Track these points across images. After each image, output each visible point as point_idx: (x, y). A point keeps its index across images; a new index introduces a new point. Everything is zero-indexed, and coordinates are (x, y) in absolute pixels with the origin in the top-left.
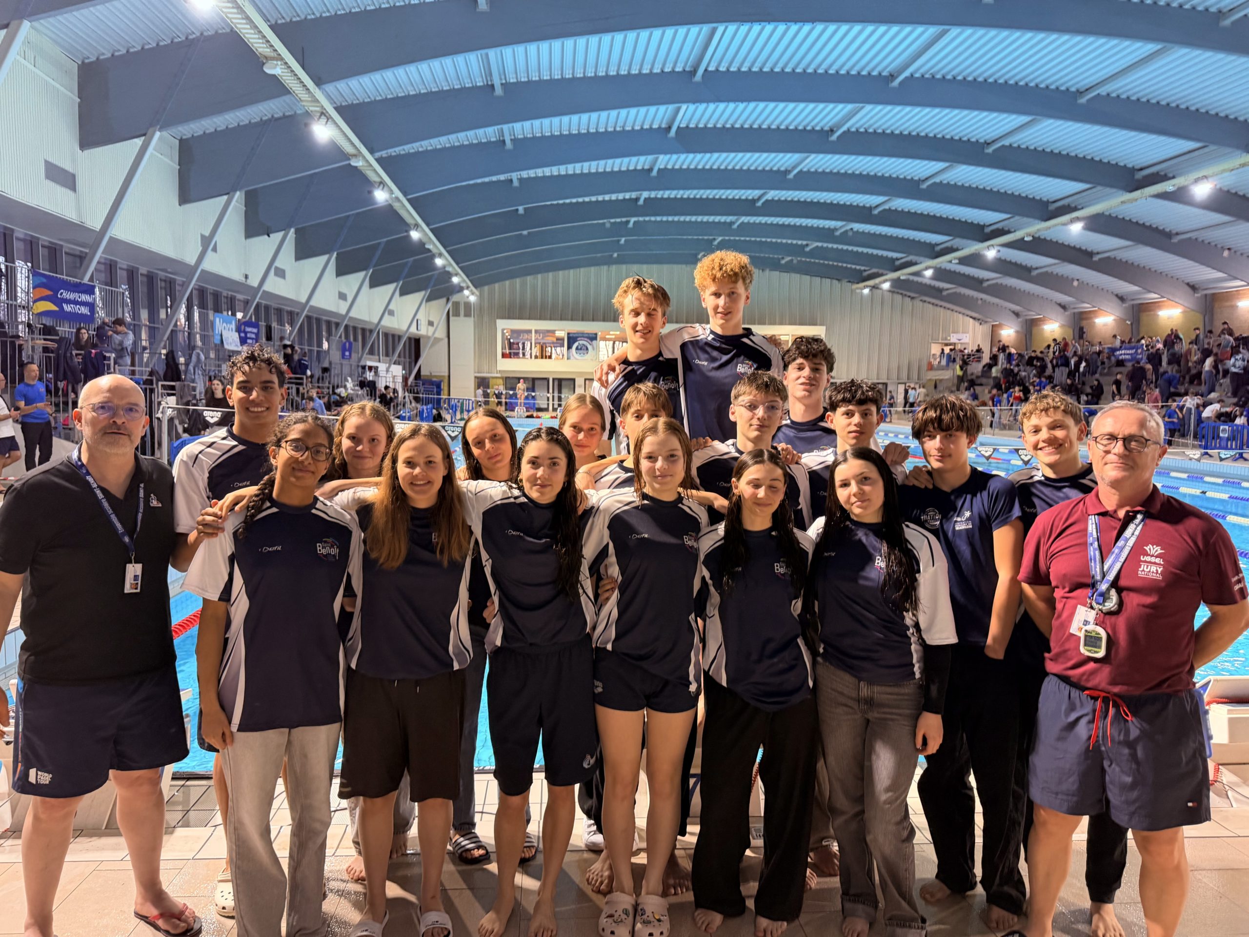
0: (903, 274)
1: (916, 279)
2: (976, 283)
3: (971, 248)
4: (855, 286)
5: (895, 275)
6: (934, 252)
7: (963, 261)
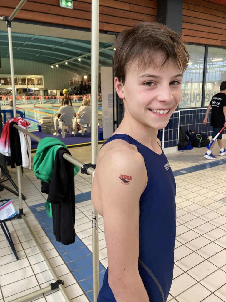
0: (61, 63)
1: (64, 64)
2: (77, 66)
3: (75, 58)
4: (50, 65)
5: (59, 63)
6: (67, 58)
7: (74, 61)
